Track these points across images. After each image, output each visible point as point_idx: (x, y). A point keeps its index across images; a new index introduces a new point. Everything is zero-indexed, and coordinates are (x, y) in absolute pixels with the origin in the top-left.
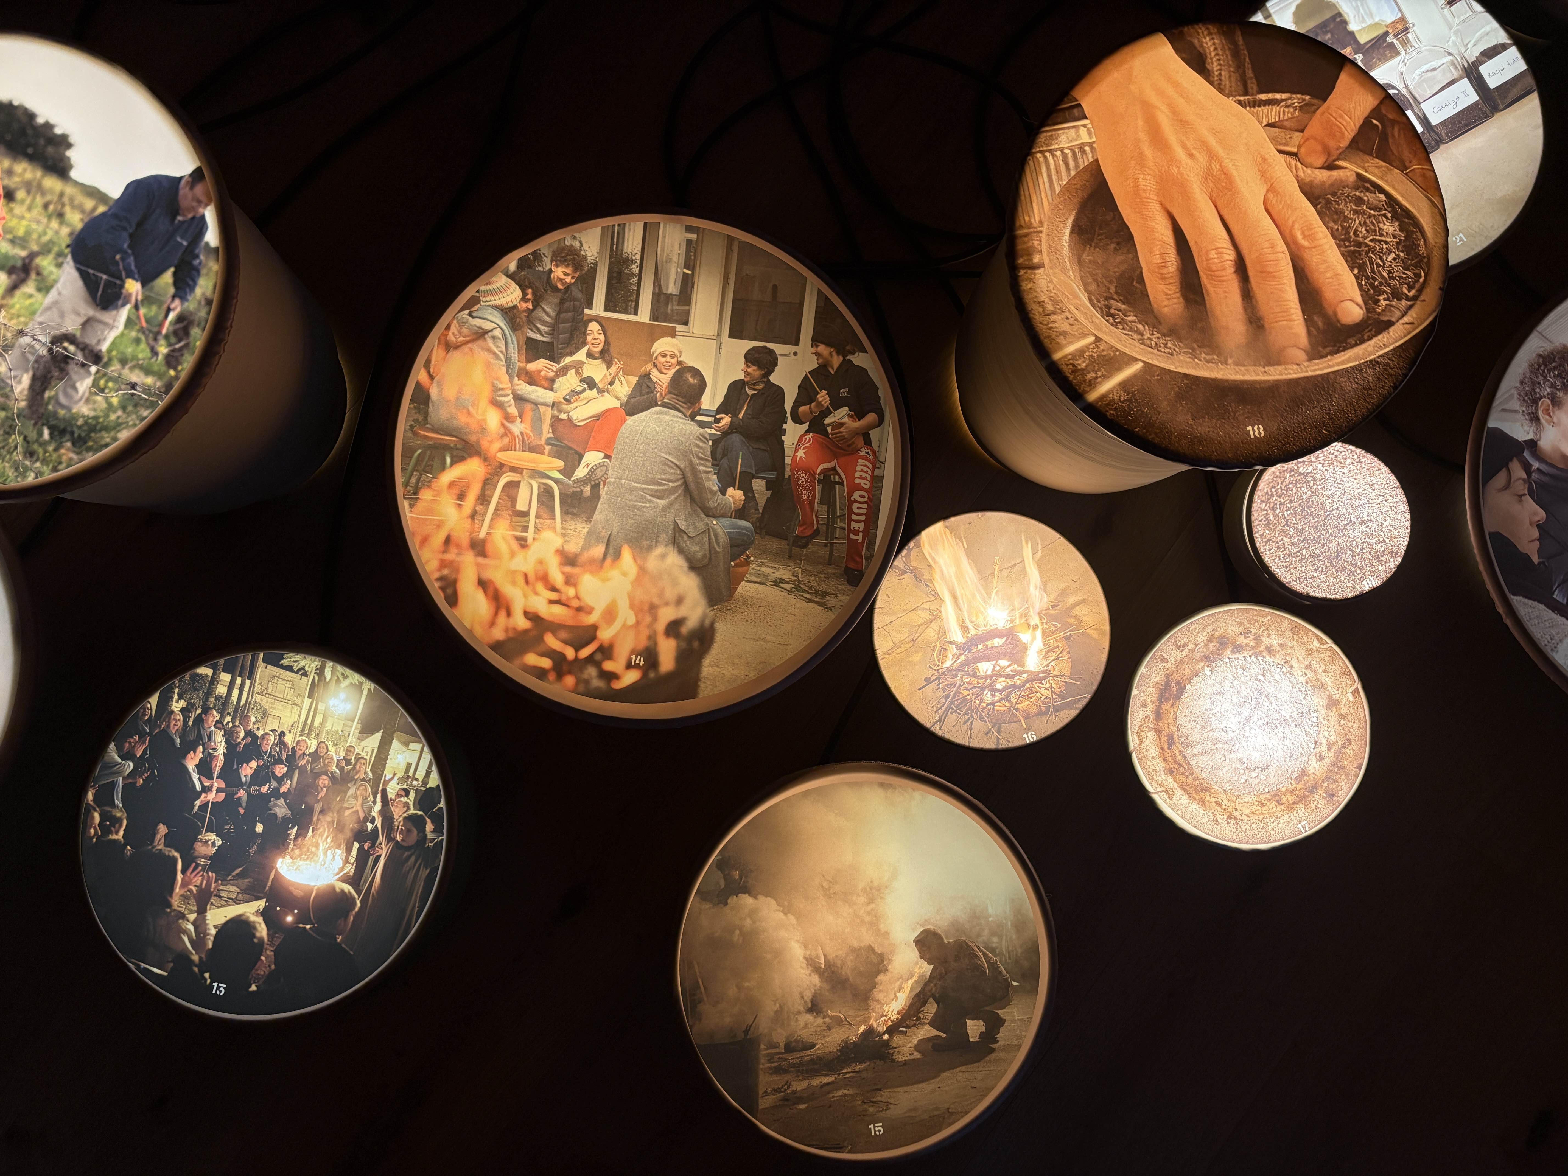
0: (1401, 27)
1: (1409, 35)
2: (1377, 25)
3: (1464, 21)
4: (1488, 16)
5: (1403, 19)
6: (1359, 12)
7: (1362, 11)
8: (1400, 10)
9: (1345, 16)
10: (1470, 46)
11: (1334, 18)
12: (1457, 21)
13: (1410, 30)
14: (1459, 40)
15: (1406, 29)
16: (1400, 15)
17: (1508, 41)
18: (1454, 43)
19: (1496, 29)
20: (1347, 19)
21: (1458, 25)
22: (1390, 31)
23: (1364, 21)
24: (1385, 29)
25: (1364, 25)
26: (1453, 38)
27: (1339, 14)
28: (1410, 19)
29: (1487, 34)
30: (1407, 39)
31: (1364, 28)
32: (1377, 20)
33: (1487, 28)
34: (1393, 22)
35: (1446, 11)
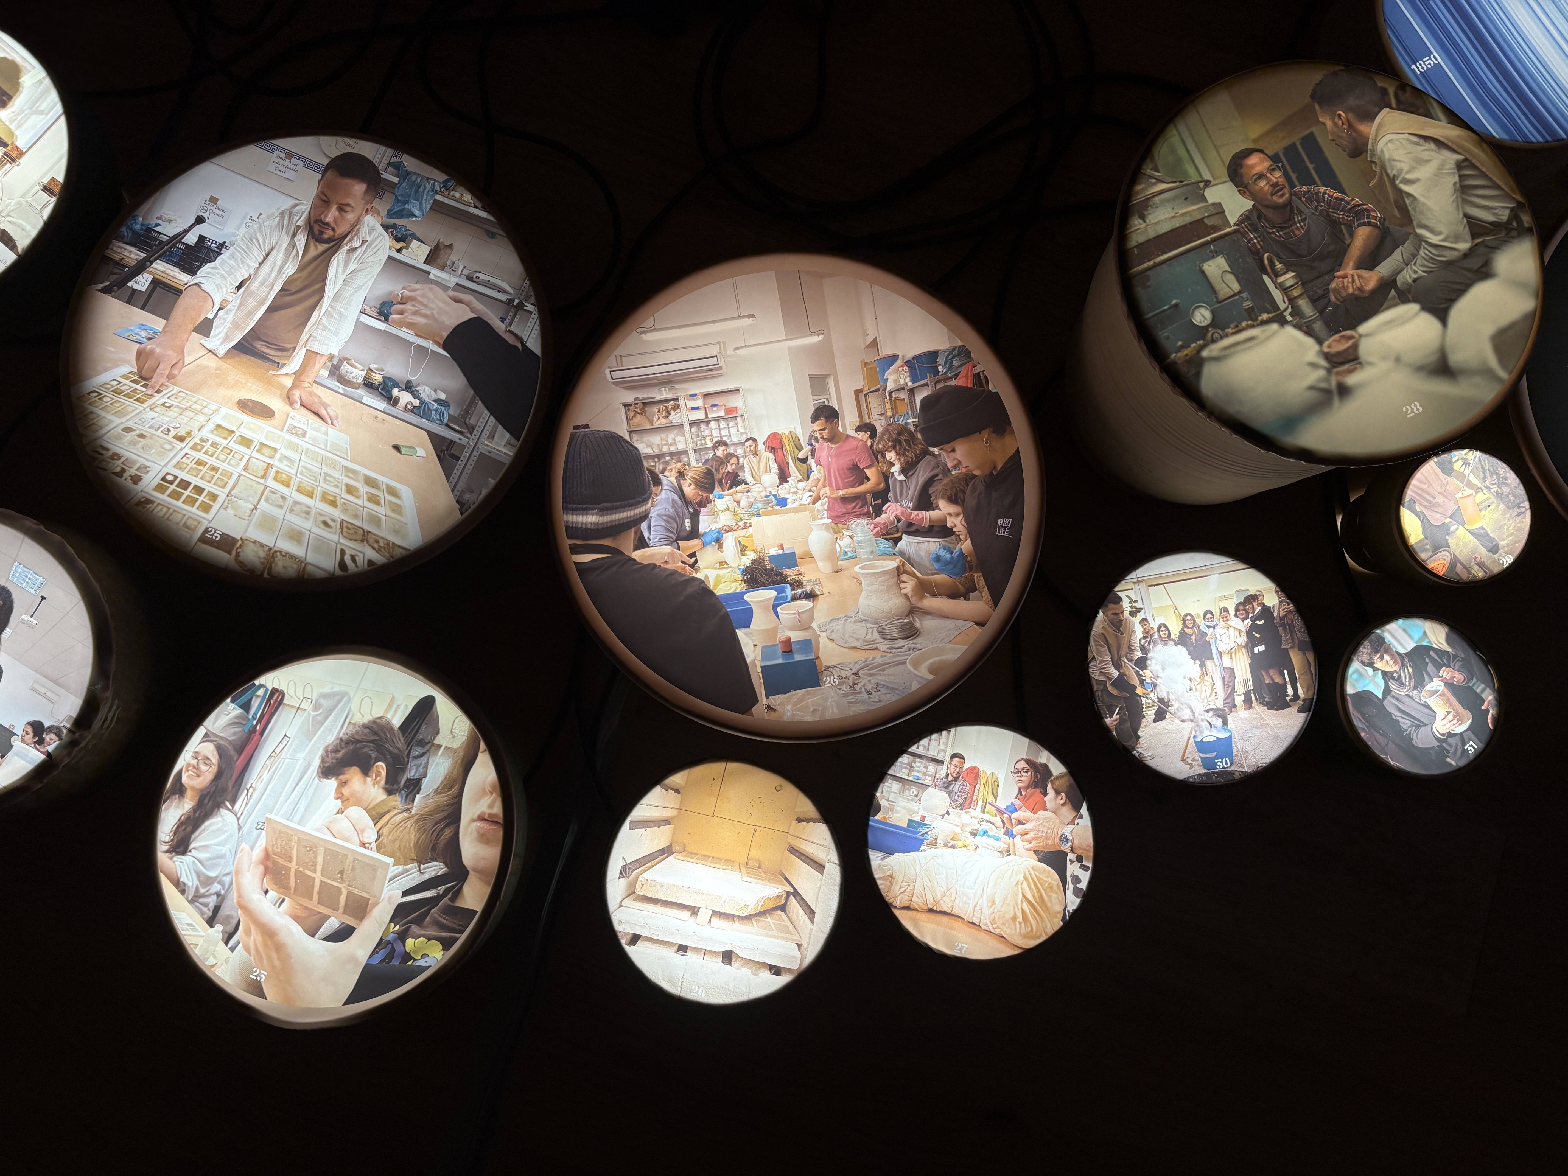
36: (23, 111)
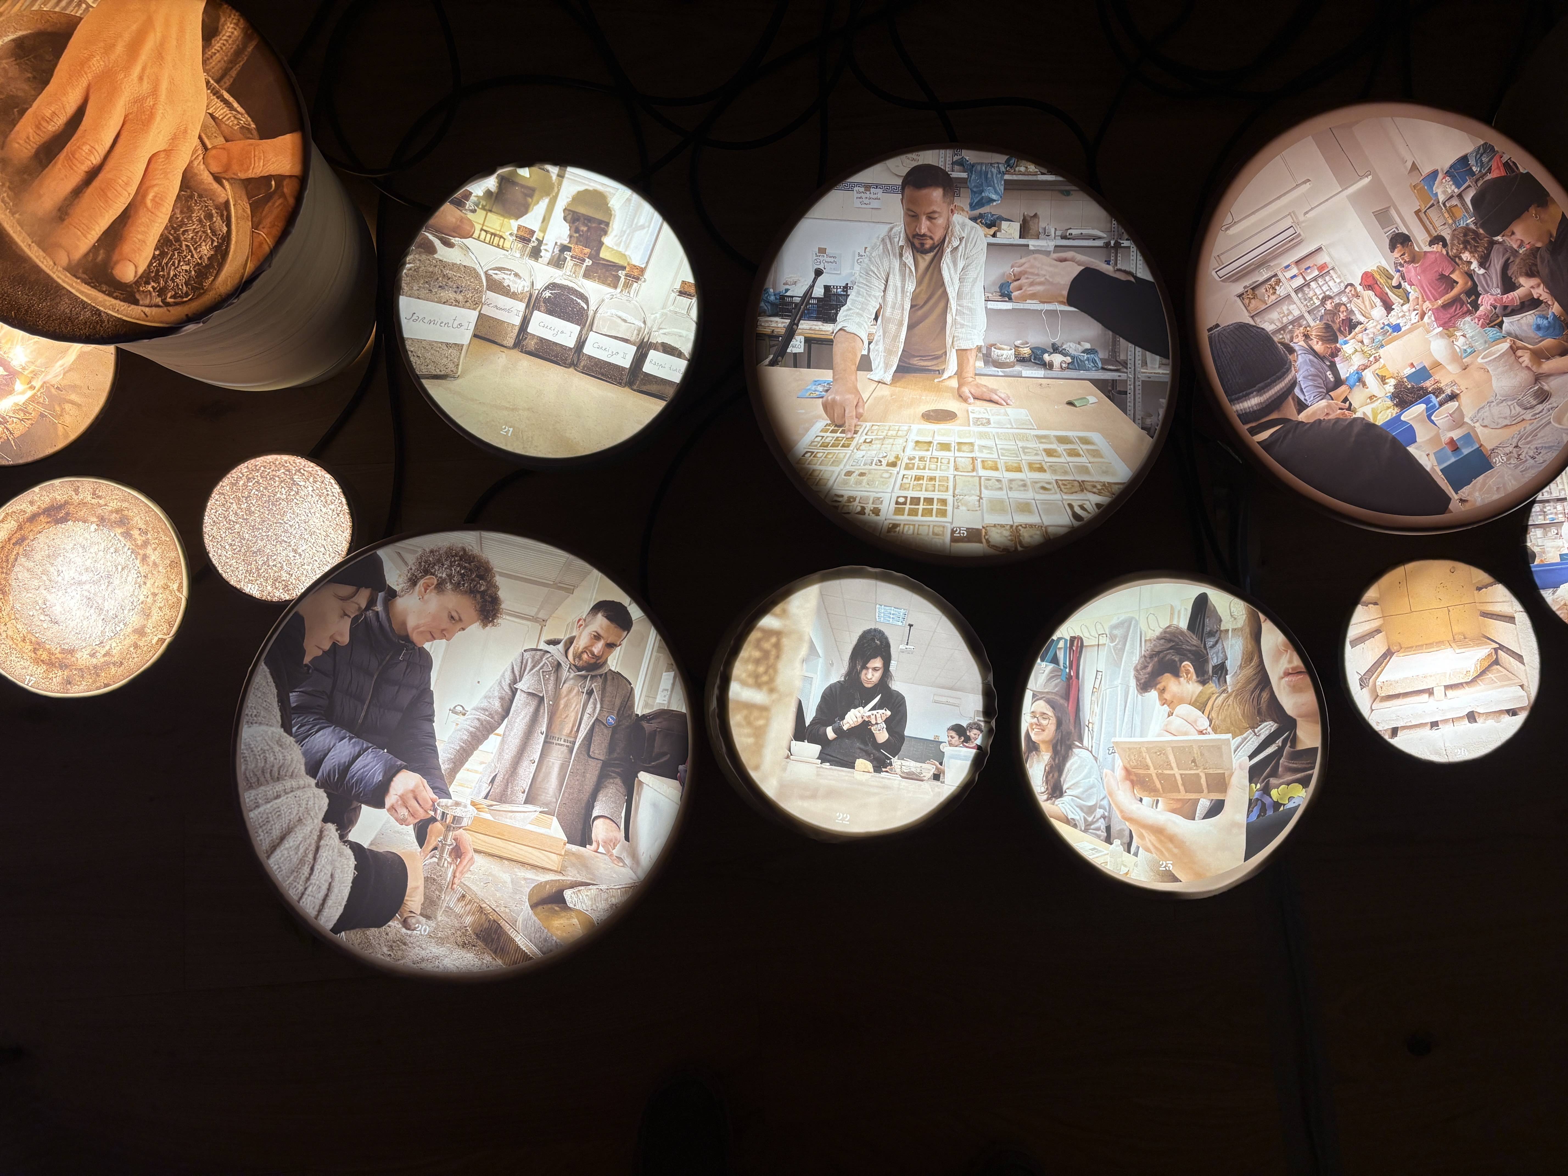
0: (636, 274)
1: (635, 284)
2: (624, 256)
3: (676, 313)
4: (693, 327)
5: (642, 271)
6: (621, 236)
7: (624, 238)
8: (647, 263)
9: (610, 229)
10: (661, 331)
11: (601, 222)
12: (672, 308)
13: (640, 282)
14: (660, 321)
15: (637, 279)
16: (643, 266)
17: (687, 355)
18: (655, 318)
19: (689, 339)
20: (609, 232)
21: (670, 311)
22: (627, 269)
23: (619, 245)
24: (626, 265)
25: (615, 248)
26: (658, 315)
27: (607, 224)
28: (647, 275)
29: (680, 336)
30: (632, 285)
31: (613, 250)
32: (627, 253)
33: (684, 333)
34: (635, 266)
35: (673, 295)
36: (625, 232)
